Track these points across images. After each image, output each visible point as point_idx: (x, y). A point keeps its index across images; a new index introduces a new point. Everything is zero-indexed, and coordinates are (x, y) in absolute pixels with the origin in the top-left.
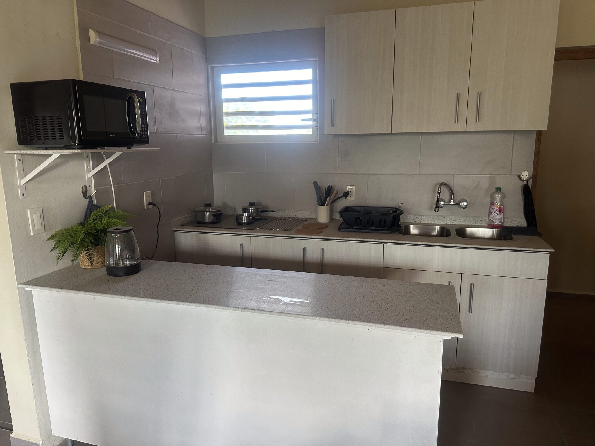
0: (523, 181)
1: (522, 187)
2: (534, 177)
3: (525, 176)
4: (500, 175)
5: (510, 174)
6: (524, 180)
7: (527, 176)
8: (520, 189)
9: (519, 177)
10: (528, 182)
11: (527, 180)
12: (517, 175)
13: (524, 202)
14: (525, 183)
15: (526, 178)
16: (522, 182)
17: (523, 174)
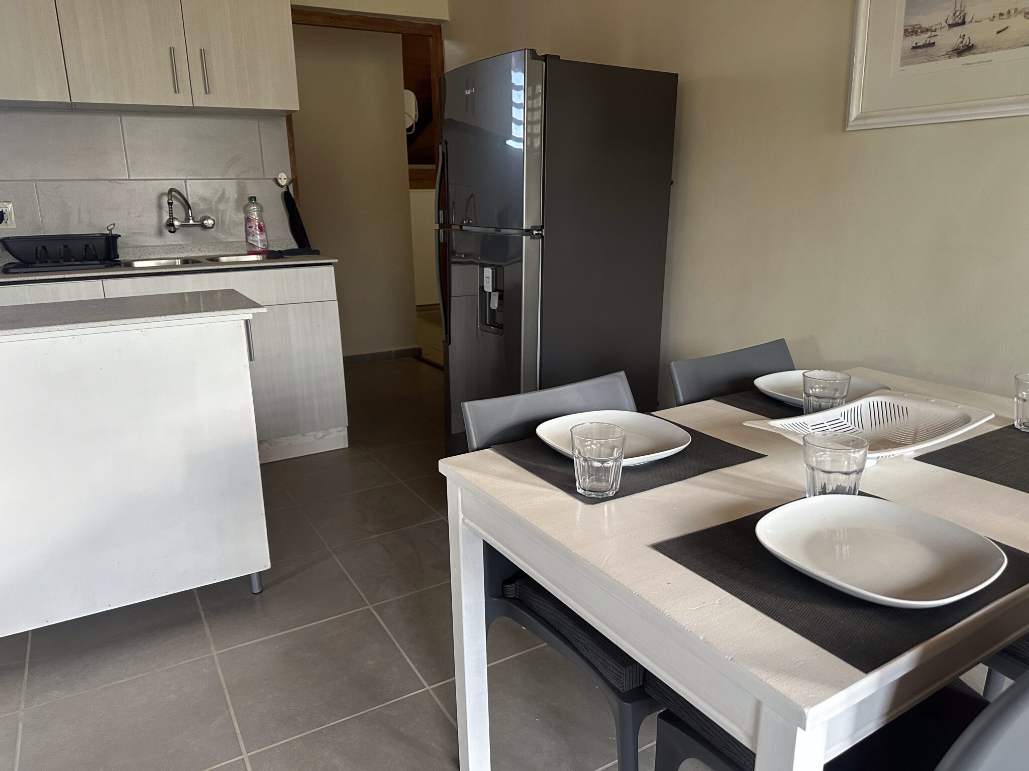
0: (281, 186)
1: (282, 195)
2: (294, 181)
3: (283, 179)
4: (251, 179)
5: (263, 177)
6: (283, 185)
7: (286, 180)
8: (280, 198)
9: (276, 181)
10: (288, 188)
11: (287, 185)
12: (272, 179)
13: (288, 215)
14: (284, 189)
15: (285, 183)
16: (281, 188)
17: (280, 177)
